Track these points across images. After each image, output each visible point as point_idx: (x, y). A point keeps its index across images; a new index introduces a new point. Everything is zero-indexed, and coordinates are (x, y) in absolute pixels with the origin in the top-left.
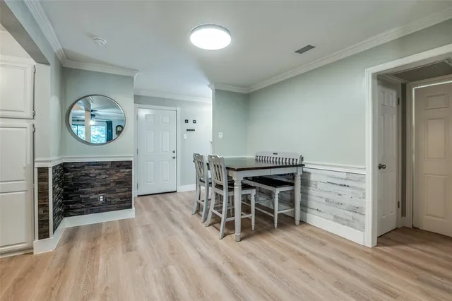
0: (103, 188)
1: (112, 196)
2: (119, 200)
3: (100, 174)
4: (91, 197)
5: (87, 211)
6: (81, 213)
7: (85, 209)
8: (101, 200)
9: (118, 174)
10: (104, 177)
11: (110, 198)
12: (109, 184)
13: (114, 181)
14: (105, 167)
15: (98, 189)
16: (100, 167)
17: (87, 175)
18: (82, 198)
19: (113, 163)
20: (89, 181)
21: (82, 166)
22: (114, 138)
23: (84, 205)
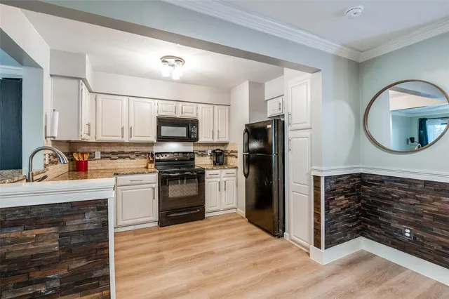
0: (412, 219)
1: (426, 236)
2: (440, 248)
3: (406, 197)
4: (392, 225)
5: (387, 242)
6: (380, 241)
7: (384, 238)
8: (408, 235)
9: (437, 204)
10: (412, 202)
11: (422, 238)
12: (420, 216)
13: (431, 214)
14: (413, 188)
15: (403, 217)
16: (406, 186)
17: (387, 193)
18: (381, 222)
19: (426, 183)
20: (391, 203)
21: (382, 180)
22: (429, 143)
23: (383, 232)
